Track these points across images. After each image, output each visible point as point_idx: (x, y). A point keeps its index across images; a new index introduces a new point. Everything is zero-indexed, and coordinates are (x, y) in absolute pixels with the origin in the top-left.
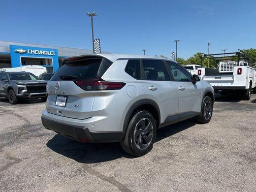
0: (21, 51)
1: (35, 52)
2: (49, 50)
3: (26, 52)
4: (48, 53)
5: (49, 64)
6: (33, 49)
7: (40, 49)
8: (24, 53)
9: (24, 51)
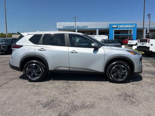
0: (115, 26)
1: (122, 26)
2: (131, 24)
3: (118, 27)
4: (130, 26)
5: (130, 33)
6: (121, 24)
7: (125, 24)
8: (116, 27)
9: (116, 26)
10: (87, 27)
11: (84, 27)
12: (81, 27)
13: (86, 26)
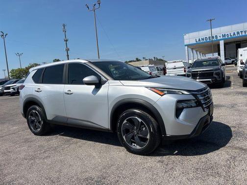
10: (245, 32)
11: (238, 33)
12: (232, 34)
13: (242, 32)
